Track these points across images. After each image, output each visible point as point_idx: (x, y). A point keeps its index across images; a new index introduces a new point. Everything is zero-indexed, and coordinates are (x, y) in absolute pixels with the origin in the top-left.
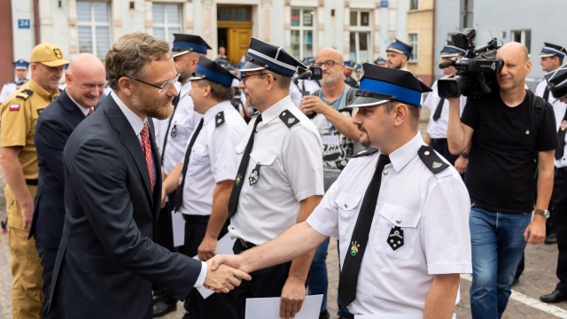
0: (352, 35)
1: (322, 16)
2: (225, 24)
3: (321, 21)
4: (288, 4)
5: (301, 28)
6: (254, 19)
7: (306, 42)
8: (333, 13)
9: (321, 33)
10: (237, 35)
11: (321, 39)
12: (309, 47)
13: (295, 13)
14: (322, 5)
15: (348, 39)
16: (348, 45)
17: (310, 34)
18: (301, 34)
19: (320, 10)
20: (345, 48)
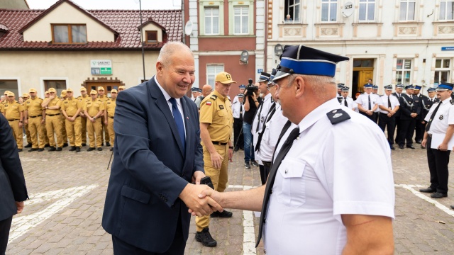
0: (437, 74)
1: (417, 63)
2: (357, 69)
3: (416, 65)
4: (395, 57)
5: (403, 70)
6: (375, 66)
7: (406, 77)
8: (424, 61)
9: (415, 72)
10: (364, 74)
11: (415, 76)
12: (408, 80)
13: (400, 62)
14: (417, 57)
15: (433, 75)
16: (433, 79)
17: (409, 72)
18: (403, 73)
19: (416, 60)
20: (431, 81)
